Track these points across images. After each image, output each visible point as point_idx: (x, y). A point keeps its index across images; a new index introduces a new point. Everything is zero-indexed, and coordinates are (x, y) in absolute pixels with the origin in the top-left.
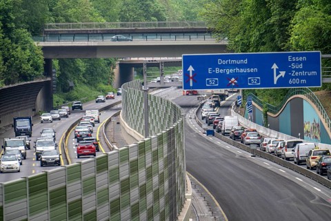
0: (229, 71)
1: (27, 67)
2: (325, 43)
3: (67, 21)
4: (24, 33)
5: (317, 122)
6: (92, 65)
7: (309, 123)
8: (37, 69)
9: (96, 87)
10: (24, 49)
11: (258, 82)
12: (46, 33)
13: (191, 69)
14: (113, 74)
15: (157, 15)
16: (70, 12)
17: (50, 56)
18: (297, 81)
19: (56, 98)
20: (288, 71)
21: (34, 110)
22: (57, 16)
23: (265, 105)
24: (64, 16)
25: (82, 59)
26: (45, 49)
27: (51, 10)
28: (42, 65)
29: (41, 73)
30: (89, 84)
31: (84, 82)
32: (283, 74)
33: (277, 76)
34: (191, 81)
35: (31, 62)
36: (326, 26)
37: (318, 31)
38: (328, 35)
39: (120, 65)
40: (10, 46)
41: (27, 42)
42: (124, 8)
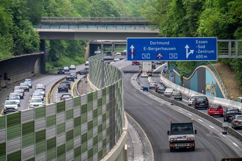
0: (157, 49)
1: (29, 45)
2: (221, 32)
3: (56, 15)
4: (27, 23)
5: (214, 83)
6: (72, 44)
7: (209, 84)
8: (35, 46)
9: (74, 59)
10: (27, 33)
11: (176, 57)
12: (42, 23)
13: (132, 47)
14: (85, 50)
15: (115, 13)
16: (58, 10)
17: (44, 38)
18: (201, 56)
19: (47, 65)
20: (196, 50)
21: (33, 72)
22: (49, 12)
23: (181, 72)
24: (53, 13)
25: (65, 40)
26: (40, 33)
27: (45, 8)
28: (38, 44)
29: (38, 49)
30: (69, 56)
31: (66, 55)
32: (192, 51)
33: (188, 53)
34: (132, 55)
35: (31, 42)
36: (222, 21)
37: (216, 24)
38: (223, 27)
39: (90, 44)
40: (18, 31)
41: (29, 28)
42: (94, 8)
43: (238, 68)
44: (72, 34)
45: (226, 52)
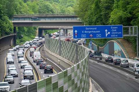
0: (89, 32)
1: (8, 30)
2: (123, 22)
3: (21, 13)
4: (6, 17)
5: (120, 50)
6: (29, 29)
7: (116, 50)
8: (11, 30)
9: (30, 37)
10: (6, 23)
11: (100, 36)
12: (14, 18)
13: (76, 31)
14: (36, 32)
15: (52, 11)
16: (22, 10)
17: (15, 26)
18: (114, 36)
19: (17, 41)
20: (111, 32)
21: (10, 45)
22: (17, 11)
24: (20, 11)
25: (26, 27)
26: (14, 23)
27: (15, 9)
28: (13, 29)
29: (13, 32)
30: (28, 36)
31: (26, 35)
32: (109, 33)
33: (107, 33)
34: (76, 36)
35: (9, 28)
36: (124, 16)
37: (120, 18)
38: (124, 19)
39: (39, 29)
40: (1, 22)
41: (8, 21)
42: (40, 8)
43: (133, 42)
44: (31, 23)
45: (127, 33)
